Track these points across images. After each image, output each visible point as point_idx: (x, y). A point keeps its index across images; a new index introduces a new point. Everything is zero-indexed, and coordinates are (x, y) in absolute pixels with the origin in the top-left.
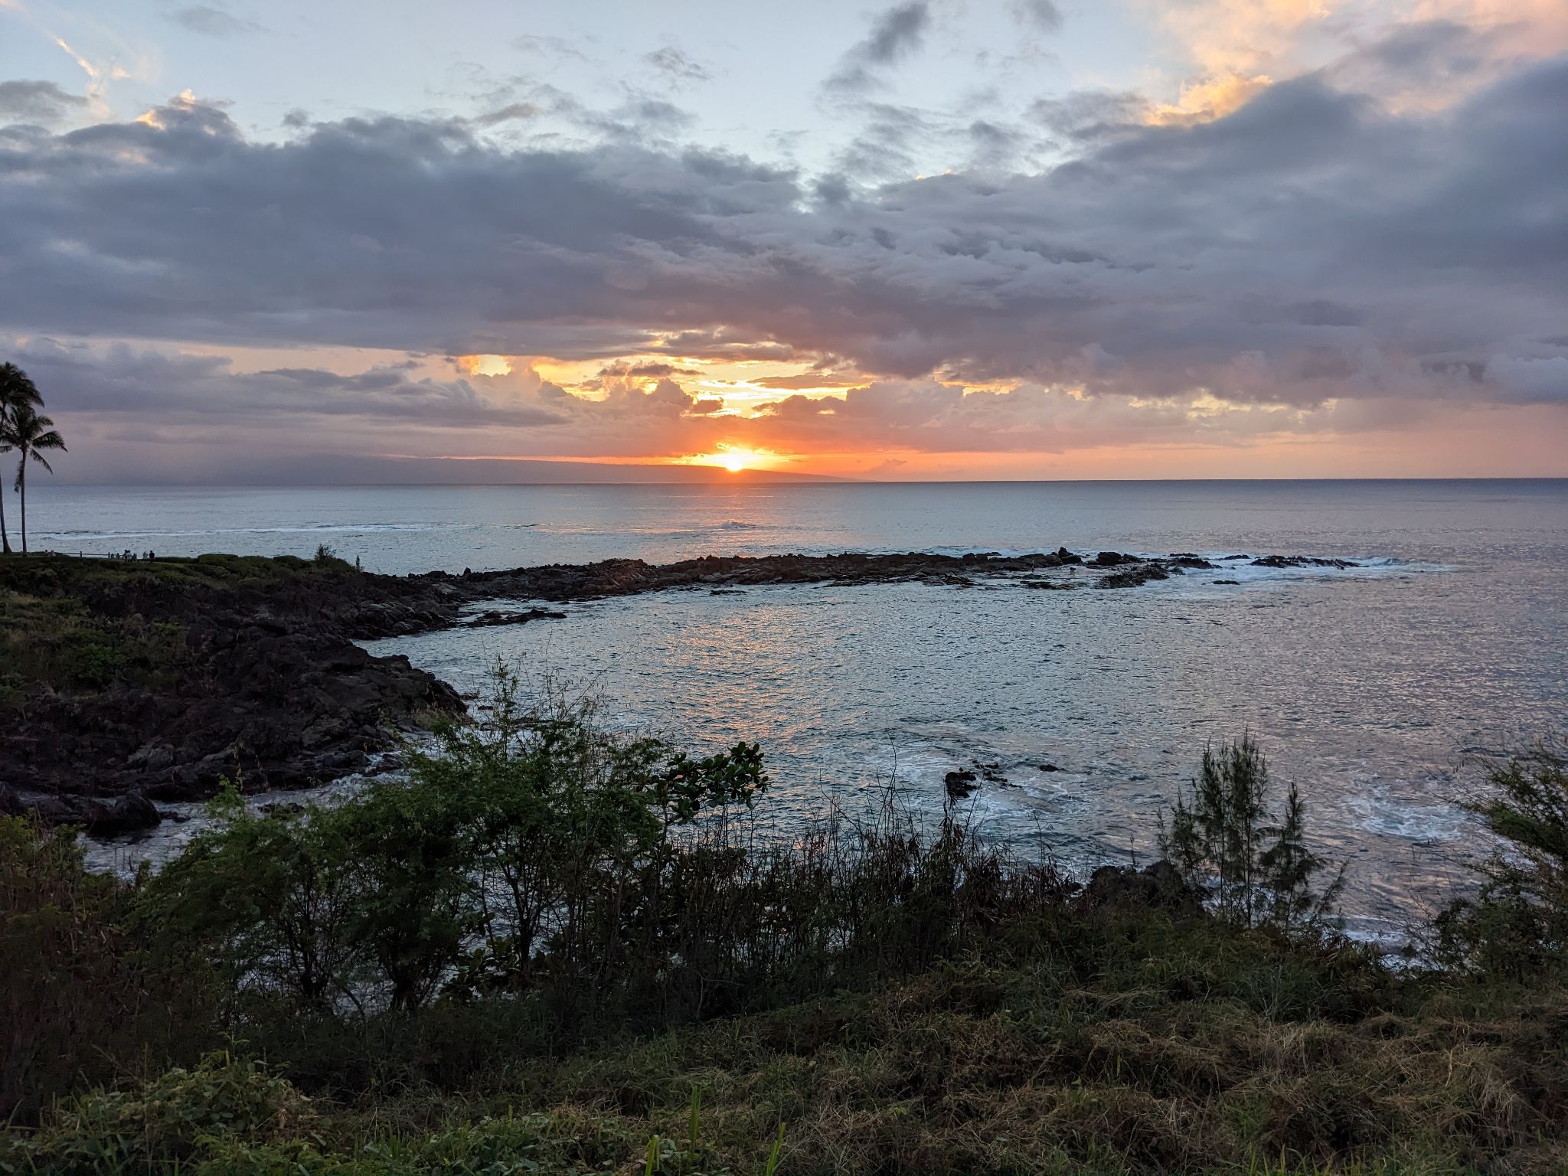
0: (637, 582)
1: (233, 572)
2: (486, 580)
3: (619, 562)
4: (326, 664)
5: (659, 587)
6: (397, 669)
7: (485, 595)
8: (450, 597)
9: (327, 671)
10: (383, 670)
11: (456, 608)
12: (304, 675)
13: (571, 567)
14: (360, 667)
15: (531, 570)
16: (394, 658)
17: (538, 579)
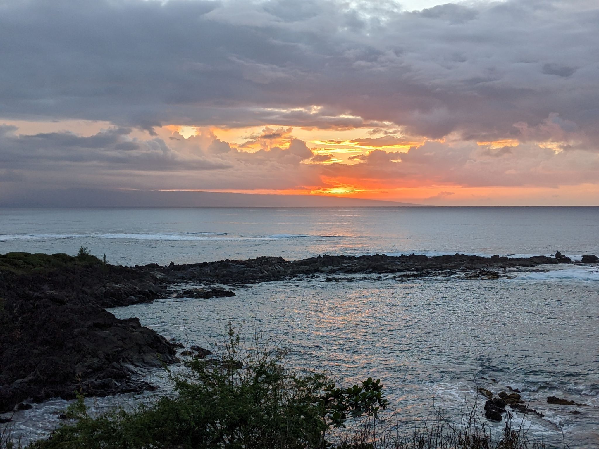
0: (279, 272)
1: (28, 263)
2: (183, 269)
3: (267, 258)
4: (90, 323)
5: (292, 275)
6: (132, 327)
7: (184, 280)
8: (162, 281)
9: (89, 327)
10: (125, 328)
11: (165, 287)
12: (76, 330)
13: (237, 261)
14: (110, 326)
15: (212, 263)
16: (131, 320)
17: (216, 269)
